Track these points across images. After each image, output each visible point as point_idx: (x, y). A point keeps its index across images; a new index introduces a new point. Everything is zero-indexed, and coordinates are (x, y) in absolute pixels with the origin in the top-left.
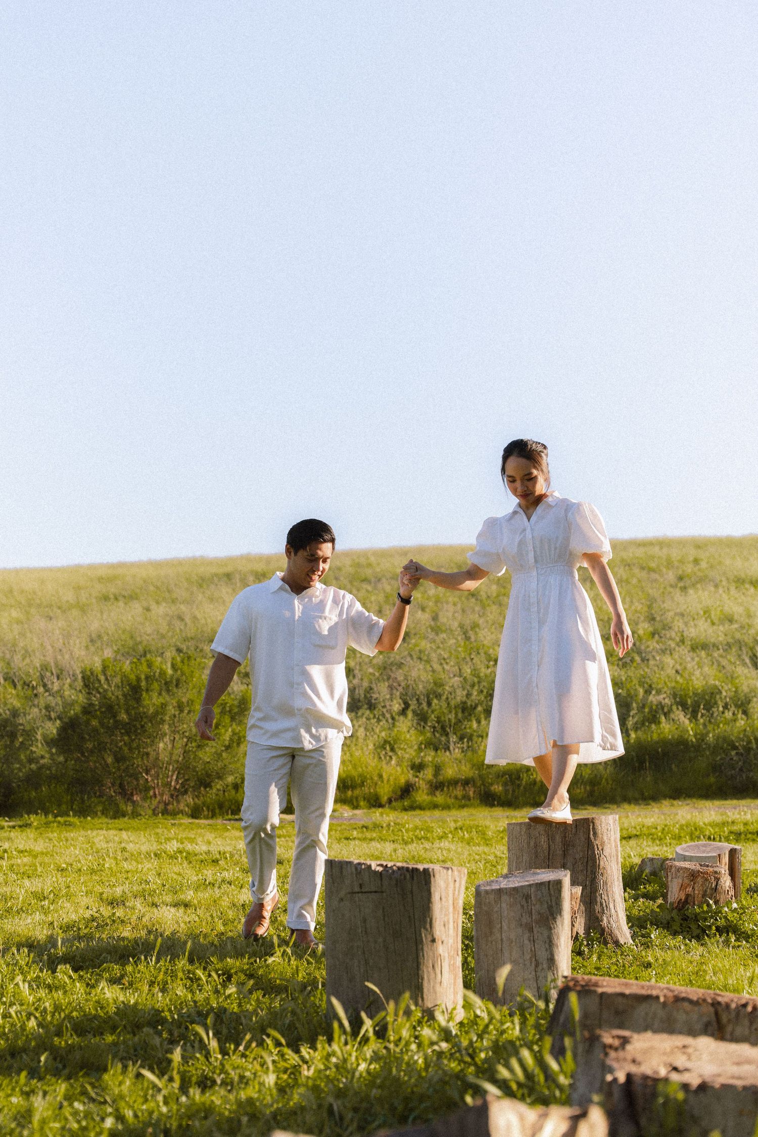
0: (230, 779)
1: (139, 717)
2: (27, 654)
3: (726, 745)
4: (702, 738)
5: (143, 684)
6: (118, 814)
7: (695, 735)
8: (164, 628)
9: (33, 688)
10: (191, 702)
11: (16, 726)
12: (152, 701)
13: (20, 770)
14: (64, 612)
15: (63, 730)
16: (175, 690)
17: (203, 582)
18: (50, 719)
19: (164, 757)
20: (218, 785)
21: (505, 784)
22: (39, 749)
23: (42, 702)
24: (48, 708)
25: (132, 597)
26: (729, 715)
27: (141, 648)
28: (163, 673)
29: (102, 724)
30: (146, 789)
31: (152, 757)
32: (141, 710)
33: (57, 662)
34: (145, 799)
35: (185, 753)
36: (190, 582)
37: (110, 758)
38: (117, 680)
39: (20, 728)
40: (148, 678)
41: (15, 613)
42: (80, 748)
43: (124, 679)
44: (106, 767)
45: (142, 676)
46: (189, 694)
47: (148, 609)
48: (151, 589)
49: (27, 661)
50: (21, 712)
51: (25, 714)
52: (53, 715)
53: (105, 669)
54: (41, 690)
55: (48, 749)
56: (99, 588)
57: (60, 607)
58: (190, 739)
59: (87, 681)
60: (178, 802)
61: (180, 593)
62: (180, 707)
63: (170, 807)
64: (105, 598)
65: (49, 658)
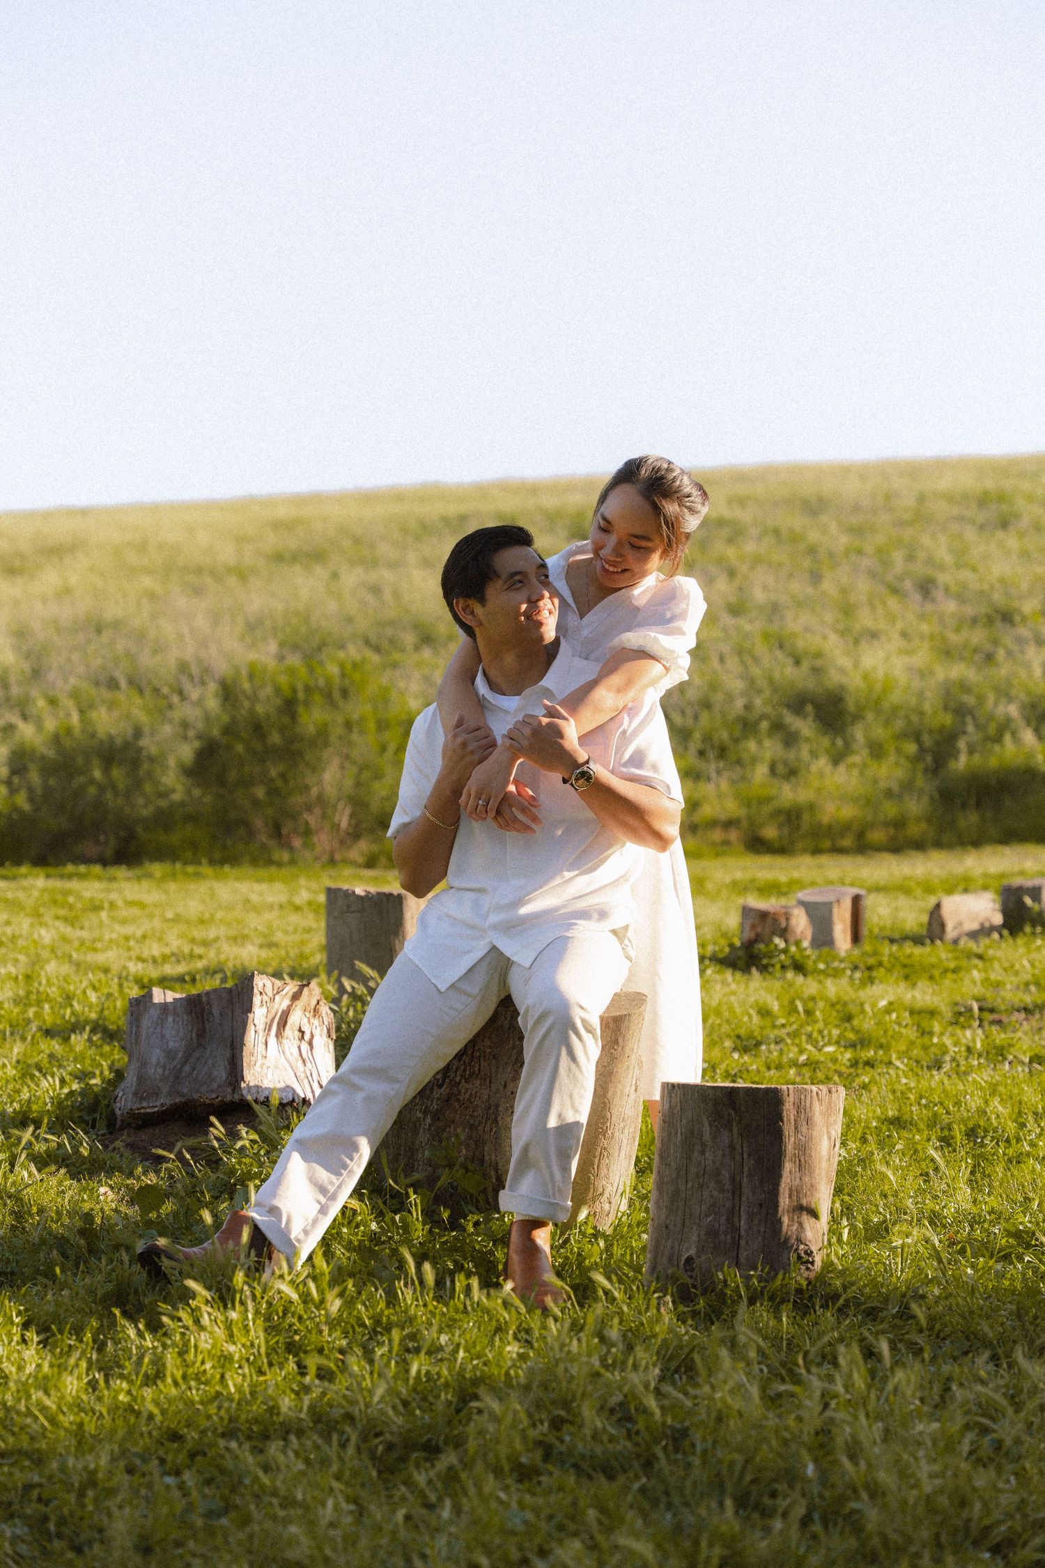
1: (296, 739)
2: (157, 648)
5: (301, 695)
6: (270, 862)
8: (352, 605)
9: (165, 697)
10: (363, 719)
11: (140, 749)
12: (312, 718)
13: (143, 808)
14: (218, 580)
15: (200, 754)
18: (185, 738)
19: (330, 791)
21: (780, 826)
22: (170, 779)
23: (176, 715)
24: (185, 725)
25: (317, 557)
27: (316, 640)
28: (329, 680)
29: (248, 749)
30: (308, 832)
31: (314, 792)
32: (297, 730)
33: (199, 661)
34: (305, 845)
35: (358, 784)
36: (405, 531)
37: (260, 792)
38: (268, 691)
39: (144, 753)
40: (307, 689)
41: (147, 582)
42: (222, 782)
43: (278, 690)
44: (256, 803)
45: (300, 687)
46: (359, 708)
47: (335, 576)
48: (347, 544)
49: (158, 658)
50: (146, 729)
51: (152, 734)
52: (191, 733)
53: (251, 676)
54: (175, 699)
55: (183, 779)
56: (272, 541)
57: (212, 573)
58: (363, 768)
59: (228, 693)
60: (349, 847)
61: (385, 549)
62: (348, 725)
63: (338, 857)
64: (278, 557)
65: (189, 653)
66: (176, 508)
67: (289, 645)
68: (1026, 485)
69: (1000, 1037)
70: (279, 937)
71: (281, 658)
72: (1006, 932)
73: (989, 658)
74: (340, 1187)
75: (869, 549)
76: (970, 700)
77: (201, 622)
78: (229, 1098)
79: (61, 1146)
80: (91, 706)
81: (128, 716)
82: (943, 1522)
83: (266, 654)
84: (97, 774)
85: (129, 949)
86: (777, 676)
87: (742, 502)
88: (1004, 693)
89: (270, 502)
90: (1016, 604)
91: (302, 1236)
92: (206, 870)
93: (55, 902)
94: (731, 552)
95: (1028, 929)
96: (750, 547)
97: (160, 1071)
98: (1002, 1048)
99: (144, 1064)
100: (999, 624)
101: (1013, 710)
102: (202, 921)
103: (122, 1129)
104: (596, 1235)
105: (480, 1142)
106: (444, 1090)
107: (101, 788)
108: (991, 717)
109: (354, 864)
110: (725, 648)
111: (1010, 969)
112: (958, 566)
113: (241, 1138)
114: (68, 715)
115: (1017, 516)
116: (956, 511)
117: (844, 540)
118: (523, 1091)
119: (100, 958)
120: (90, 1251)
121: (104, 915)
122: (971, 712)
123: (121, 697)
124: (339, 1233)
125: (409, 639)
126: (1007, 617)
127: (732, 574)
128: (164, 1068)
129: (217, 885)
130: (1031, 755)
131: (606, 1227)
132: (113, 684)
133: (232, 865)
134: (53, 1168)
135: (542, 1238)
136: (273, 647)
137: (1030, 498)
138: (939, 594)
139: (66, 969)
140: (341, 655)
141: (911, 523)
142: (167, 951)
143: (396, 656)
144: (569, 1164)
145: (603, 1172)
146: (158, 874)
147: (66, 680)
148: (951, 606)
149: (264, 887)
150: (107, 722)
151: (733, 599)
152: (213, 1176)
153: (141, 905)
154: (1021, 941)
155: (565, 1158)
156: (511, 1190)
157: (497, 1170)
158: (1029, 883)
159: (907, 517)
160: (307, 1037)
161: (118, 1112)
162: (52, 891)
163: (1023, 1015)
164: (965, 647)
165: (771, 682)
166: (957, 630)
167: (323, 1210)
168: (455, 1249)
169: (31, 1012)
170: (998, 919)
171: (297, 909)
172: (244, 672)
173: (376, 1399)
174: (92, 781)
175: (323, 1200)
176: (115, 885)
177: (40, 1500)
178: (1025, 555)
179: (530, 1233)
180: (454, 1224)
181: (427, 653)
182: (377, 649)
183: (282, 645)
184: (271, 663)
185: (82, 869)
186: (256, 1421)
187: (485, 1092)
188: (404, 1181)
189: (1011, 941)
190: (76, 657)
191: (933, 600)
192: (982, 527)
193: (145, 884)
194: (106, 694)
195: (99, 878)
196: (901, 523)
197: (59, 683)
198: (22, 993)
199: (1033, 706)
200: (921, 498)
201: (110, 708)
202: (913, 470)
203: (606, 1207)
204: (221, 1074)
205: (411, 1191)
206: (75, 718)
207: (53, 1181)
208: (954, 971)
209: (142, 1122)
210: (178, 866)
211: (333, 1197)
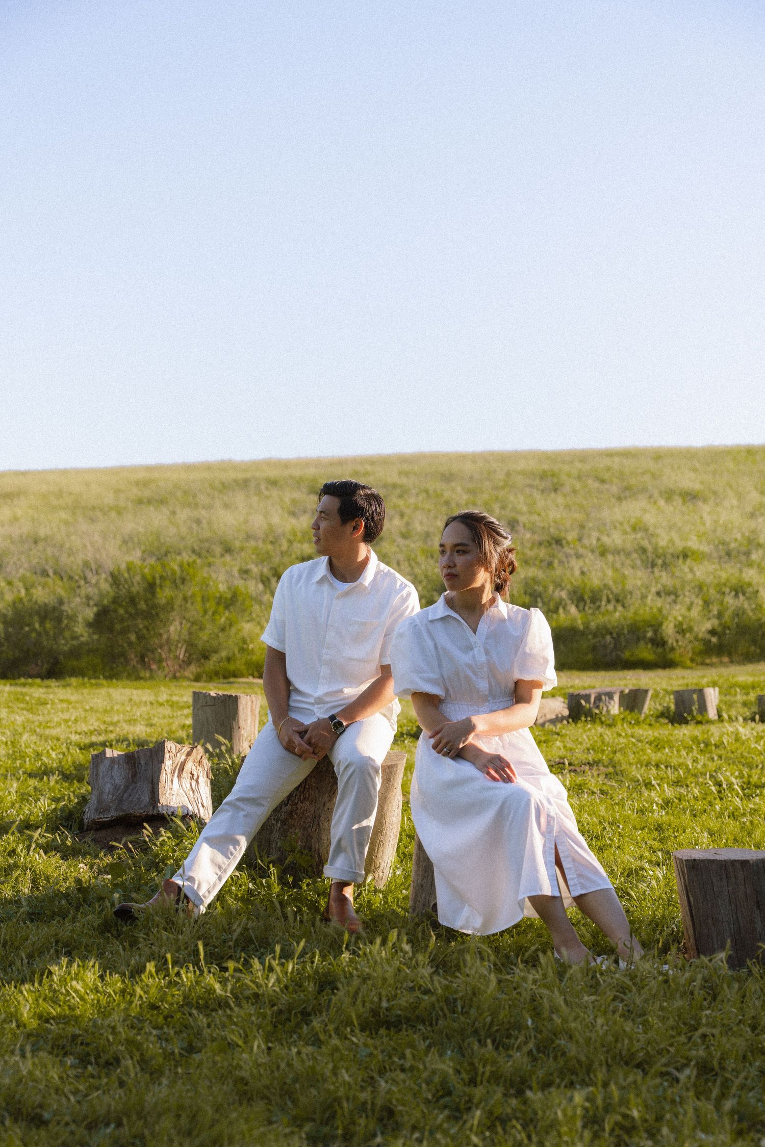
0: (224, 654)
1: (155, 606)
2: (71, 553)
3: (602, 631)
4: (587, 625)
5: (158, 581)
6: (138, 678)
7: (583, 623)
8: (184, 530)
9: (77, 581)
10: (193, 596)
11: (62, 611)
12: (164, 595)
13: (64, 645)
14: (105, 514)
15: (98, 615)
16: (181, 587)
17: (224, 487)
18: (88, 605)
19: (174, 637)
20: (215, 658)
22: (80, 629)
23: (83, 592)
24: (88, 598)
25: (162, 502)
26: (610, 607)
27: (163, 549)
28: (174, 573)
29: (126, 612)
30: (160, 661)
31: (165, 637)
32: (156, 601)
33: (96, 560)
34: (159, 668)
35: (190, 634)
36: (213, 487)
37: (133, 637)
38: (138, 578)
39: (65, 614)
40: (161, 577)
41: (63, 515)
42: (111, 630)
43: (144, 577)
44: (130, 644)
45: (157, 576)
46: (192, 589)
47: (174, 513)
48: (179, 494)
49: (72, 559)
50: (66, 600)
51: (69, 602)
52: (91, 603)
53: (129, 570)
54: (82, 582)
55: (87, 629)
56: (135, 492)
57: (101, 510)
58: (193, 623)
59: (115, 579)
60: (185, 670)
61: (202, 499)
62: (185, 599)
63: (178, 675)
64: (140, 502)
65: (90, 557)
66: (78, 472)
67: (147, 553)
68: (566, 468)
69: (579, 780)
70: (155, 720)
71: (144, 560)
72: (570, 720)
73: (550, 564)
74: (229, 865)
75: (479, 502)
76: (540, 589)
77: (97, 537)
78: (151, 813)
79: (54, 840)
80: (33, 586)
81: (54, 593)
82: (608, 1052)
83: (135, 557)
84: (37, 626)
85: (69, 727)
86: (430, 574)
87: (407, 474)
88: (558, 585)
89: (133, 469)
90: (563, 534)
91: (207, 894)
92: (103, 681)
93: (18, 699)
94: (401, 503)
95: (583, 718)
96: (412, 500)
97: (110, 797)
98: (580, 785)
99: (101, 793)
100: (554, 546)
101: (564, 594)
102: (106, 711)
103: (87, 830)
104: (376, 891)
105: (309, 837)
106: (289, 807)
107: (39, 634)
108: (551, 598)
109: (188, 679)
110: (400, 557)
111: (577, 741)
112: (530, 513)
113: (162, 836)
114: (19, 591)
115: (562, 485)
116: (528, 481)
117: (465, 497)
118: (338, 807)
119: (54, 732)
120: (84, 901)
121: (49, 706)
122: (540, 595)
123: (50, 581)
124: (230, 891)
125: (218, 550)
126: (558, 542)
127: (402, 515)
128: (113, 795)
129: (111, 690)
130: (575, 620)
131: (381, 886)
132: (45, 573)
133: (117, 679)
134: (54, 853)
135: (349, 892)
136: (138, 554)
137: (569, 475)
138: (520, 528)
139: (34, 738)
140: (179, 558)
141: (503, 488)
142: (92, 728)
143: (211, 559)
144: (363, 849)
145: (380, 854)
146: (74, 684)
147: (17, 571)
148: (528, 535)
149: (139, 692)
150: (41, 595)
151: (404, 530)
152: (146, 858)
153: (68, 702)
154: (580, 725)
155: (361, 846)
156: (331, 865)
157: (319, 853)
158: (583, 692)
159: (501, 484)
160: (195, 777)
161: (85, 821)
162: (16, 693)
163: (587, 768)
164: (536, 559)
165: (426, 576)
166: (531, 549)
167: (220, 878)
168: (296, 899)
169: (18, 763)
170: (566, 713)
171: (161, 705)
172: (123, 566)
173: (270, 985)
174: (34, 630)
175: (219, 873)
176: (51, 690)
177: (82, 1044)
178: (568, 507)
179: (342, 890)
180: (296, 884)
181: (228, 558)
182: (199, 555)
183: (144, 552)
184: (139, 563)
185: (30, 680)
186: (199, 998)
187: (313, 809)
188: (267, 860)
189: (573, 725)
190: (23, 558)
191: (517, 532)
192: (543, 491)
193: (68, 690)
194: (42, 580)
195: (40, 686)
196: (496, 488)
197: (14, 573)
198: (11, 752)
199: (575, 592)
200: (508, 474)
201: (43, 588)
202: (503, 458)
203: (381, 874)
204: (146, 799)
205: (271, 865)
206: (23, 592)
207: (53, 860)
208: (544, 742)
209: (99, 826)
210: (86, 679)
211: (225, 871)
